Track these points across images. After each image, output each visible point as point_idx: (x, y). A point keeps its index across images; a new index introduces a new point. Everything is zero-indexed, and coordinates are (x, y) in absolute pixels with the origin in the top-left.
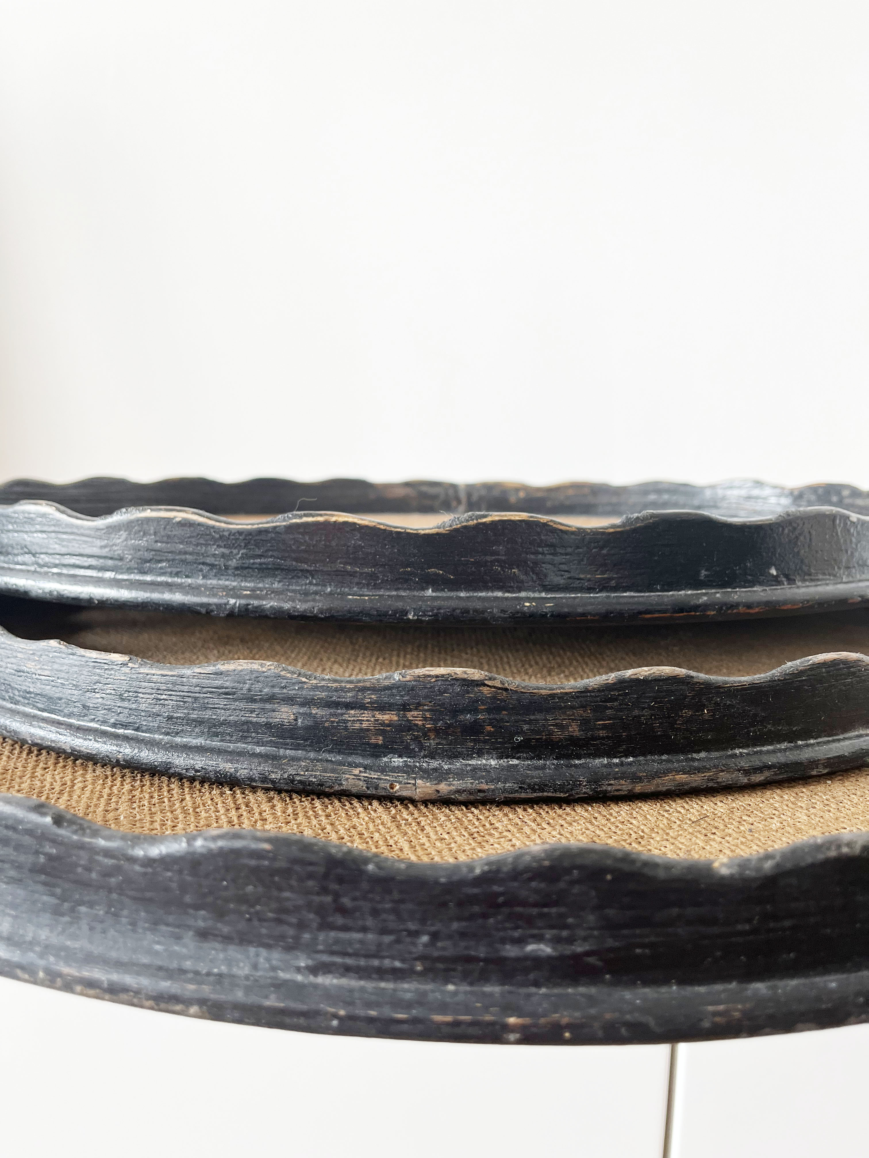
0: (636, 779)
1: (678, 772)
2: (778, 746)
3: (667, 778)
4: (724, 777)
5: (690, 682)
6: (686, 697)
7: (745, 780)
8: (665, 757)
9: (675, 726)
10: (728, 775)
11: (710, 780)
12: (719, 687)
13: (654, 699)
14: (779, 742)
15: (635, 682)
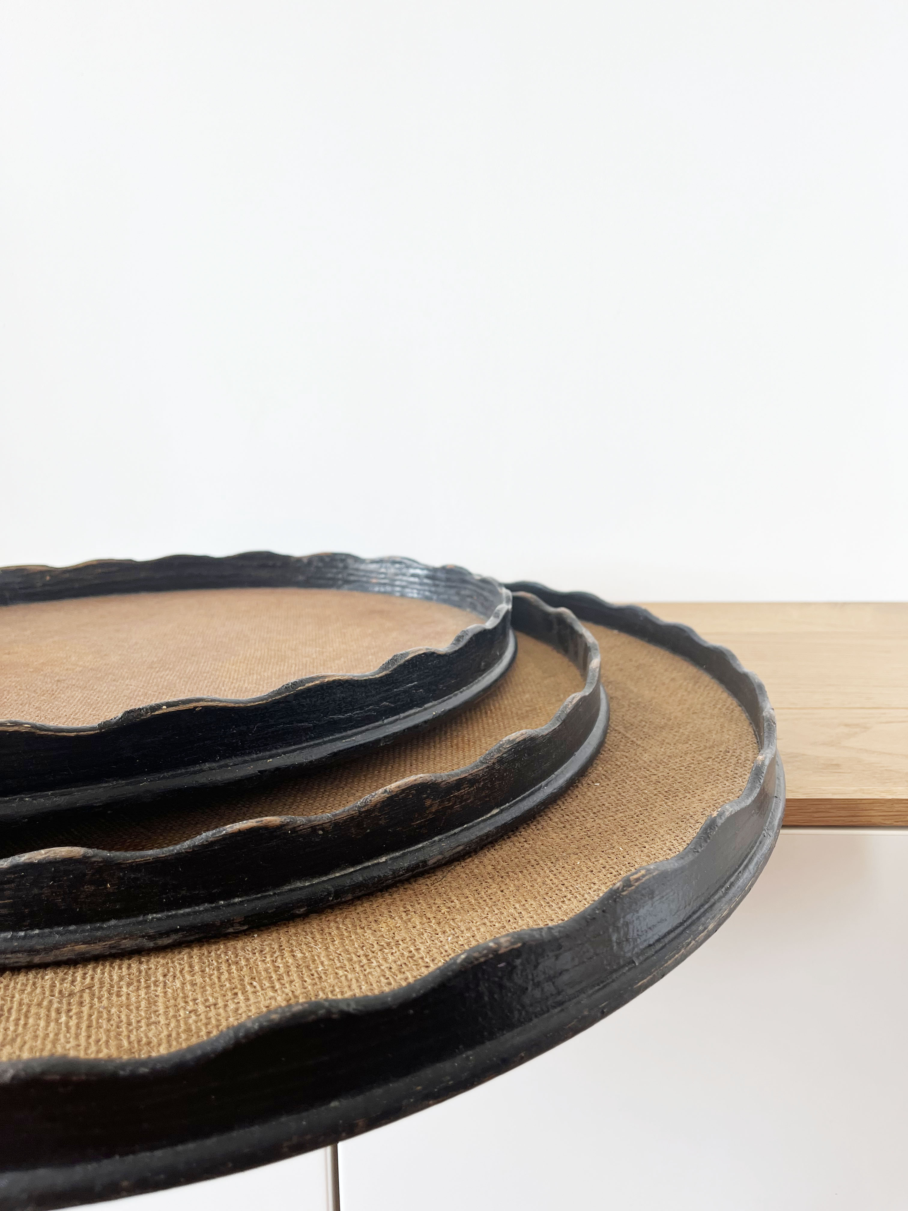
0: (32, 951)
1: (77, 943)
2: (197, 908)
3: (65, 949)
4: (127, 944)
5: (87, 862)
6: (85, 875)
7: (151, 944)
8: (72, 928)
9: (79, 900)
10: (131, 942)
11: (111, 947)
12: (120, 864)
13: (53, 879)
14: (198, 905)
15: (30, 866)
